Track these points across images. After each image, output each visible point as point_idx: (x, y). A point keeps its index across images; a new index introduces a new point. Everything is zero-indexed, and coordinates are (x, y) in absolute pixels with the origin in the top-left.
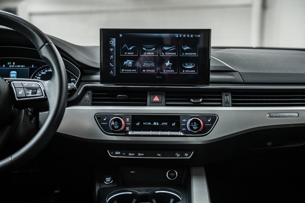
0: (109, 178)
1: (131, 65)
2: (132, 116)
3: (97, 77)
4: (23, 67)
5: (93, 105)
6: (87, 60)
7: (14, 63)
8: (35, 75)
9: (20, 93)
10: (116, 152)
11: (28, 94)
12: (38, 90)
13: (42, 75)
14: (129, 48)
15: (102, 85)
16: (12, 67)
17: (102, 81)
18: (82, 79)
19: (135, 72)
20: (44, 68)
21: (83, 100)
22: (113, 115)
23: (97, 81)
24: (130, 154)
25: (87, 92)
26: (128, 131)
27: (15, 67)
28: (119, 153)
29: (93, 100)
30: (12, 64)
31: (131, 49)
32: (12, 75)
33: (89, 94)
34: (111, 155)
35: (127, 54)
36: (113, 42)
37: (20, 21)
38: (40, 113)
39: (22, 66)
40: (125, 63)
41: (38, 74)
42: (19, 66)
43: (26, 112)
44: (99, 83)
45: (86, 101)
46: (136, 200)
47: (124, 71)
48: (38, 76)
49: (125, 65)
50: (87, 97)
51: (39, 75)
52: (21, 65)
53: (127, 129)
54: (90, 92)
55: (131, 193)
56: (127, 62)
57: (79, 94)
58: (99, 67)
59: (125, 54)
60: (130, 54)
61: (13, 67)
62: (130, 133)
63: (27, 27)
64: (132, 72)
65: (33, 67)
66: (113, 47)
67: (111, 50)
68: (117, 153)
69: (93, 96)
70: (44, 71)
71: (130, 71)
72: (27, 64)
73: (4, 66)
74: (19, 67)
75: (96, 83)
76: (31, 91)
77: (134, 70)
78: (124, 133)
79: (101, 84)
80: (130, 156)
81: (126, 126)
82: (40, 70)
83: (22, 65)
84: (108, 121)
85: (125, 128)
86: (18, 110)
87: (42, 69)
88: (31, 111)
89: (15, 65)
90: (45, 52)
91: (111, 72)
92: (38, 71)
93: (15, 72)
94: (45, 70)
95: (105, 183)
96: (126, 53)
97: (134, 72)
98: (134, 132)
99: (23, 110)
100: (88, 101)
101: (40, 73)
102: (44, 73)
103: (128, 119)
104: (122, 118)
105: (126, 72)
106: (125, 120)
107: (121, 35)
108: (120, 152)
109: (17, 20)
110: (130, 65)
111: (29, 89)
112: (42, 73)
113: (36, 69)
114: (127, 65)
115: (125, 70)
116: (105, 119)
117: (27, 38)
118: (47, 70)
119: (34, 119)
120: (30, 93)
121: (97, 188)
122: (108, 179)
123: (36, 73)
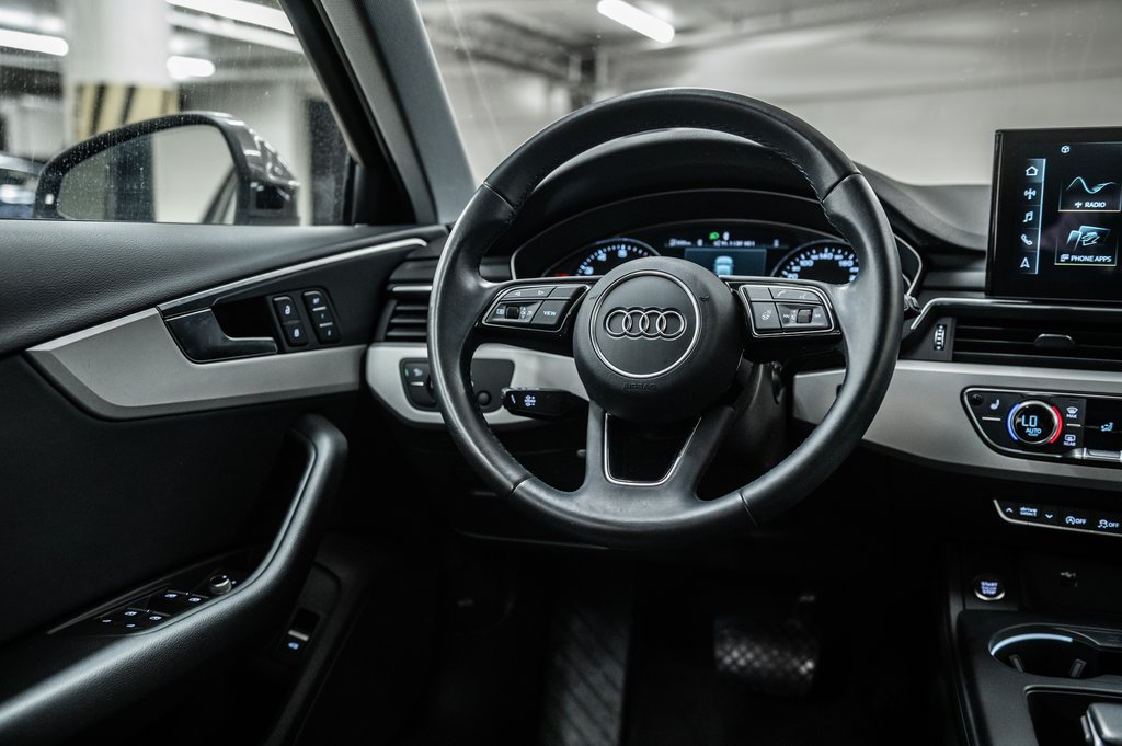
0: (993, 584)
1: (1094, 242)
2: (1087, 402)
3: (978, 276)
4: (751, 247)
5: (956, 359)
6: (945, 225)
7: (726, 236)
8: (783, 268)
9: (765, 317)
10: (1023, 509)
11: (787, 321)
12: (815, 311)
13: (802, 268)
14: (1090, 188)
15: (987, 302)
16: (721, 247)
17: (990, 290)
18: (927, 283)
19: (1106, 262)
20: (810, 249)
21: (925, 346)
22: (1021, 394)
23: (975, 289)
24: (1070, 519)
25: (939, 322)
26: (1071, 448)
27: (728, 247)
28: (1033, 512)
29: (957, 346)
30: (721, 238)
31: (1096, 190)
32: (719, 268)
33: (945, 327)
34: (1008, 514)
35: (1082, 207)
36: (1038, 170)
37: (775, 118)
38: (798, 376)
39: (748, 244)
40: (1073, 234)
41: (791, 266)
42: (739, 243)
43: (768, 372)
44: (983, 295)
45: (935, 348)
46: (1084, 663)
47: (1067, 261)
48: (791, 271)
49: (1074, 241)
50: (939, 335)
51: (795, 269)
52: (744, 239)
53: (1070, 440)
54: (949, 321)
55: (1069, 639)
56: (1080, 233)
57: (913, 326)
58: (984, 246)
59: (1075, 208)
60: (1091, 208)
61: (724, 247)
62: (1077, 454)
63: (795, 132)
64: (1097, 262)
65: (776, 244)
66: (1036, 186)
67: (1030, 193)
68: (1024, 511)
69: (958, 333)
70: (808, 258)
71: (1090, 259)
72: (762, 237)
73: (700, 243)
74: (739, 247)
75: (970, 294)
76: (795, 311)
77: (1104, 258)
78: (1060, 452)
79: (987, 298)
80: (1070, 525)
81: (1065, 430)
82: (798, 255)
83: (747, 240)
84: (1003, 412)
85: (1061, 438)
86: (752, 364)
87: (803, 251)
88: (778, 368)
89: (728, 241)
90: (839, 203)
91: (1025, 263)
92: (792, 258)
93: (729, 260)
94: (812, 254)
95: (980, 596)
96: (1078, 204)
97: (1102, 262)
98: (1092, 453)
99: (762, 366)
100: (942, 349)
101: (797, 264)
102: (810, 263)
103: (1072, 412)
104: (1051, 405)
105: (1074, 262)
106: (1062, 414)
107: (1065, 149)
108: (1035, 511)
109: (768, 115)
110: (1090, 241)
111: (791, 305)
112: (803, 263)
113: (786, 252)
114: (1081, 243)
115: (1074, 258)
116: (994, 407)
117: (789, 164)
118: (817, 253)
119: (782, 392)
120: (793, 317)
121: (955, 610)
122: (989, 588)
123: (787, 263)
